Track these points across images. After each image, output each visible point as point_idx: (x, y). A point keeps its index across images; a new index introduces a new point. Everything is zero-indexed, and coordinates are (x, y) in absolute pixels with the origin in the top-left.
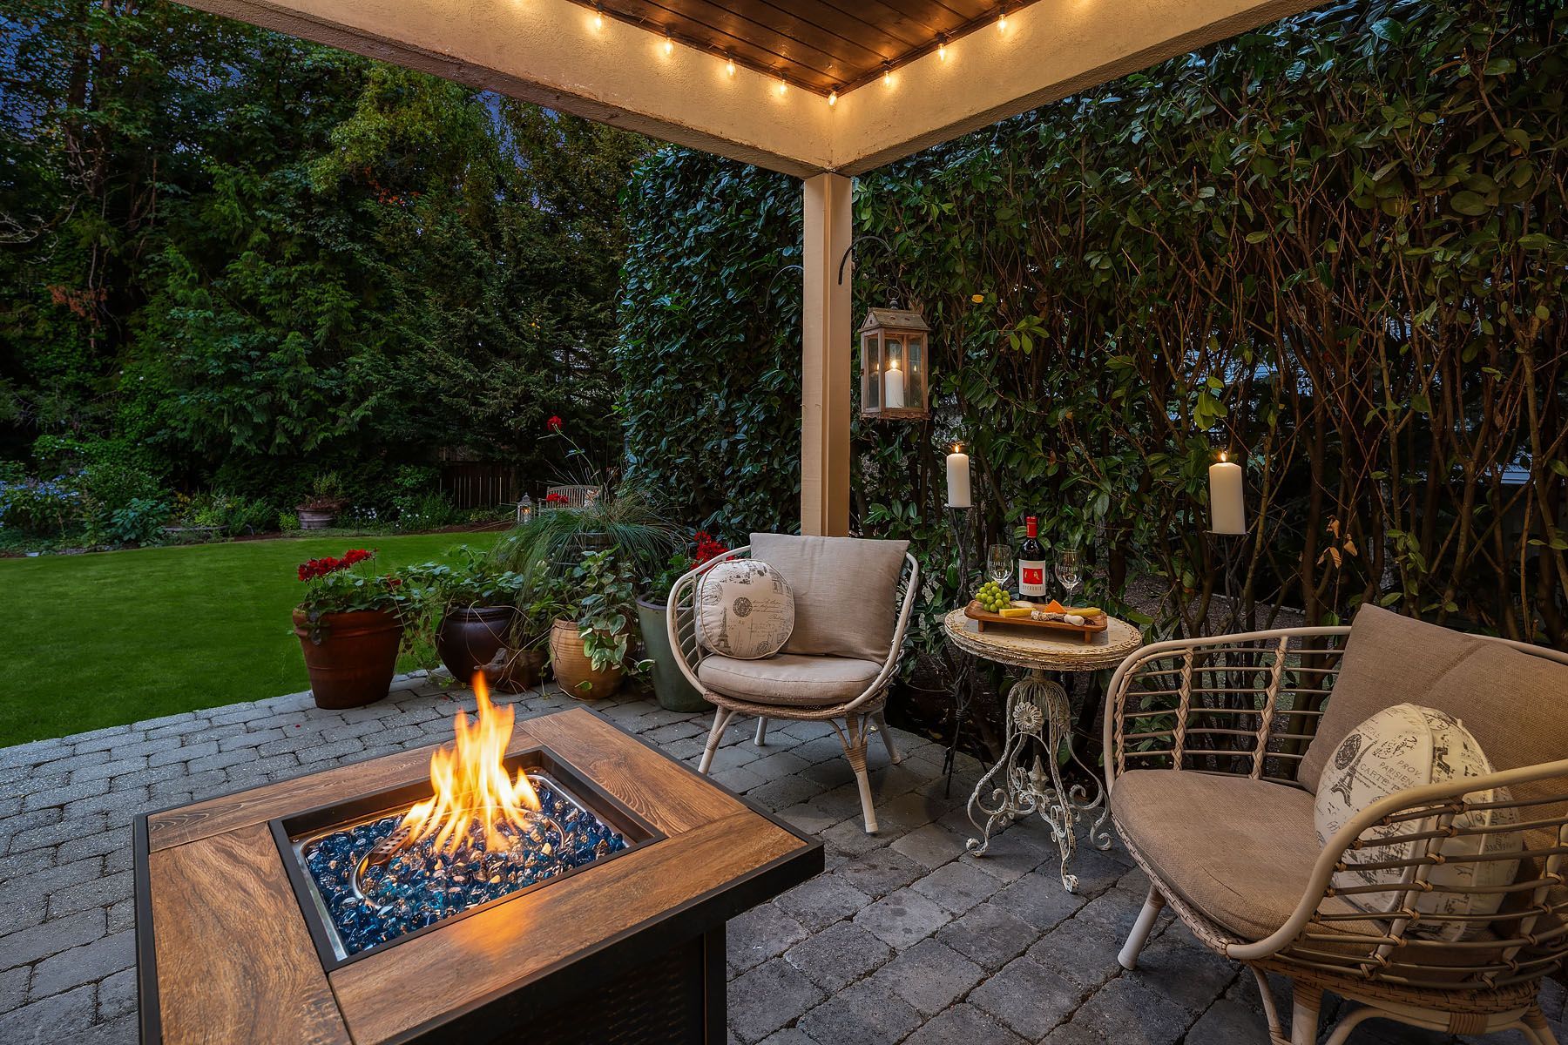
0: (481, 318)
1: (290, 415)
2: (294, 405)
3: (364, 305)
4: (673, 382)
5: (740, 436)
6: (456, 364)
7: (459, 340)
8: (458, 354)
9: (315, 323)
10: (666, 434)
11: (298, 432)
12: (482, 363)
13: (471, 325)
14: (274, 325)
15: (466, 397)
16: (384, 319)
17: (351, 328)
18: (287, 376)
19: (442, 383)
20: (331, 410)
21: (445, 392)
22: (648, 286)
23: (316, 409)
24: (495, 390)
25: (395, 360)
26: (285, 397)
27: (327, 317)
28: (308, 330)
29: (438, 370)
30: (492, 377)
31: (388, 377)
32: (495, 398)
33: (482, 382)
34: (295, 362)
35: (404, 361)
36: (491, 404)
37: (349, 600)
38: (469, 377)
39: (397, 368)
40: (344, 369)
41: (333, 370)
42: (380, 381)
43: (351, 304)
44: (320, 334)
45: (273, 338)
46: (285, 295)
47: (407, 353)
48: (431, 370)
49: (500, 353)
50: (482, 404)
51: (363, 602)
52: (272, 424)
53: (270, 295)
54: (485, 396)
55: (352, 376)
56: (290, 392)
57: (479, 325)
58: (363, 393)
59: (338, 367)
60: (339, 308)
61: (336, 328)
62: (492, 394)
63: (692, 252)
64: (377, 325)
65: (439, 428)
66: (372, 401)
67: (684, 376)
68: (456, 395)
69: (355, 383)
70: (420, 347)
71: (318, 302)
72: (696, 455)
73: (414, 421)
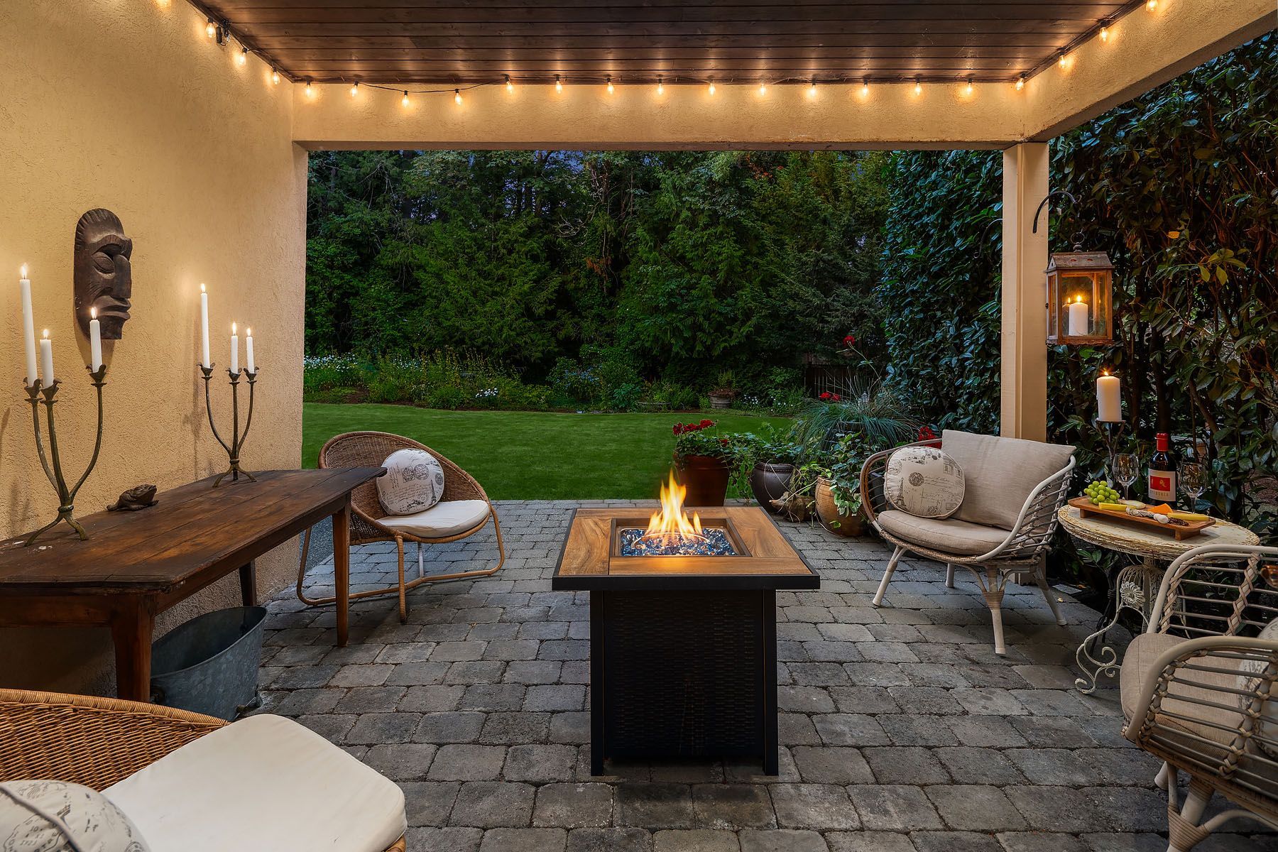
0: (825, 256)
1: (704, 331)
2: (706, 325)
3: (748, 253)
4: (917, 313)
5: (968, 355)
6: (808, 292)
7: (810, 274)
8: (810, 284)
9: (718, 268)
10: (912, 352)
11: (709, 343)
12: (827, 291)
13: (818, 261)
14: (695, 271)
15: (815, 317)
16: (760, 262)
17: (740, 269)
18: (702, 305)
19: (798, 307)
20: (728, 328)
21: (801, 313)
22: (899, 240)
23: (720, 328)
24: (838, 310)
25: (767, 291)
26: (701, 319)
27: (724, 263)
28: (713, 273)
29: (796, 296)
30: (833, 300)
31: (762, 303)
32: (837, 317)
33: (827, 305)
34: (706, 296)
35: (773, 291)
36: (834, 322)
37: (698, 449)
38: (816, 302)
39: (769, 296)
40: (736, 299)
41: (729, 300)
42: (756, 307)
43: (739, 254)
44: (721, 275)
45: (694, 280)
46: (700, 252)
47: (775, 286)
48: (791, 297)
49: (843, 281)
50: (828, 322)
51: (707, 450)
52: (694, 338)
53: (692, 252)
54: (829, 315)
55: (740, 304)
56: (704, 316)
57: (824, 261)
58: (748, 315)
59: (732, 297)
60: (731, 257)
61: (731, 270)
62: (834, 313)
63: (931, 211)
64: (756, 266)
65: (799, 340)
66: (754, 320)
67: (926, 307)
68: (808, 315)
69: (743, 308)
70: (783, 281)
71: (719, 254)
72: (936, 368)
73: (781, 335)
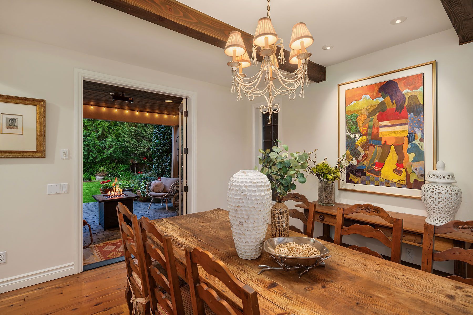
0: (138, 129)
1: (93, 152)
2: (94, 150)
3: (110, 125)
4: (159, 154)
6: (132, 141)
7: (133, 135)
8: (133, 138)
9: (98, 130)
10: (158, 162)
11: (95, 156)
12: (138, 141)
13: (136, 131)
14: (89, 130)
15: (135, 149)
16: (115, 129)
17: (107, 131)
18: (92, 143)
19: (129, 145)
20: (103, 151)
21: (130, 147)
22: (156, 138)
23: (99, 151)
24: (142, 147)
25: (118, 139)
26: (92, 148)
27: (101, 128)
29: (128, 142)
30: (140, 144)
31: (116, 144)
32: (142, 149)
33: (139, 145)
34: (94, 139)
35: (120, 139)
36: (141, 150)
38: (135, 144)
39: (119, 141)
40: (106, 141)
41: (103, 141)
42: (114, 145)
43: (107, 125)
44: (100, 132)
45: (88, 133)
46: (91, 123)
47: (121, 137)
48: (127, 142)
49: (143, 137)
50: (139, 150)
52: (89, 155)
53: (87, 123)
54: (139, 148)
55: (108, 143)
56: (93, 146)
57: (138, 131)
58: (110, 147)
59: (104, 140)
60: (104, 126)
61: (104, 130)
62: (141, 148)
63: (162, 133)
64: (113, 130)
65: (129, 156)
66: (113, 149)
67: (161, 153)
68: (133, 148)
69: (108, 144)
70: (124, 136)
71: (99, 125)
73: (123, 154)
